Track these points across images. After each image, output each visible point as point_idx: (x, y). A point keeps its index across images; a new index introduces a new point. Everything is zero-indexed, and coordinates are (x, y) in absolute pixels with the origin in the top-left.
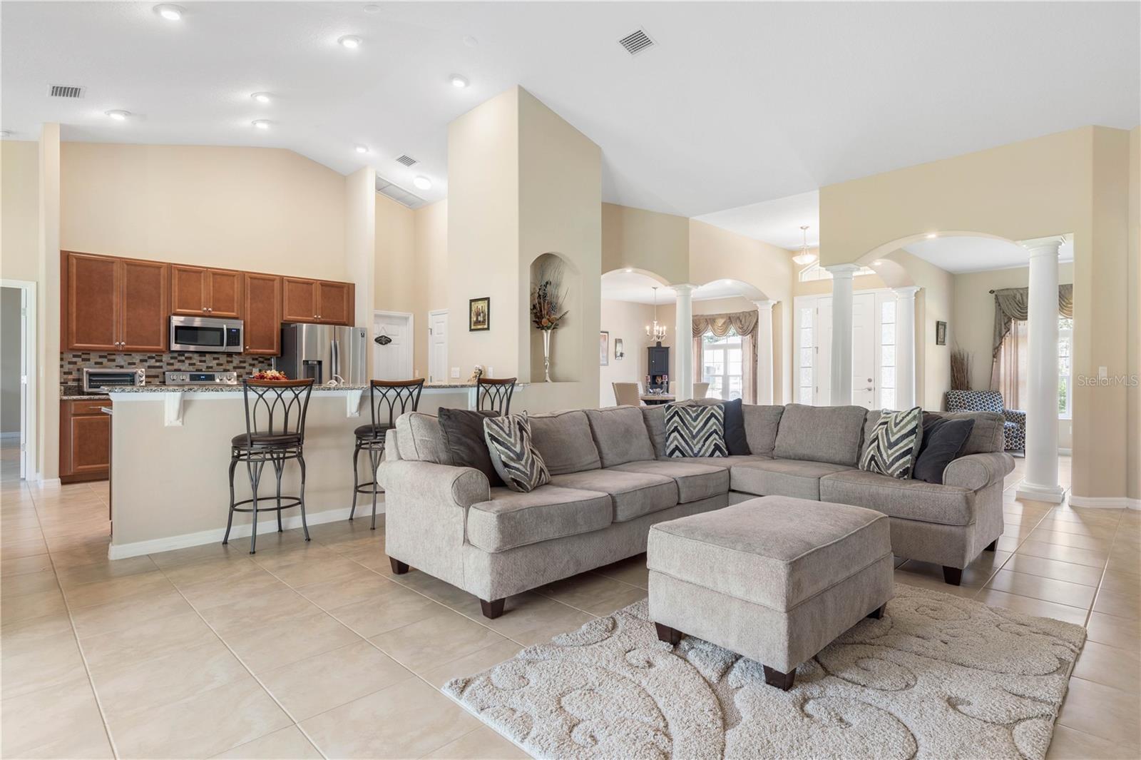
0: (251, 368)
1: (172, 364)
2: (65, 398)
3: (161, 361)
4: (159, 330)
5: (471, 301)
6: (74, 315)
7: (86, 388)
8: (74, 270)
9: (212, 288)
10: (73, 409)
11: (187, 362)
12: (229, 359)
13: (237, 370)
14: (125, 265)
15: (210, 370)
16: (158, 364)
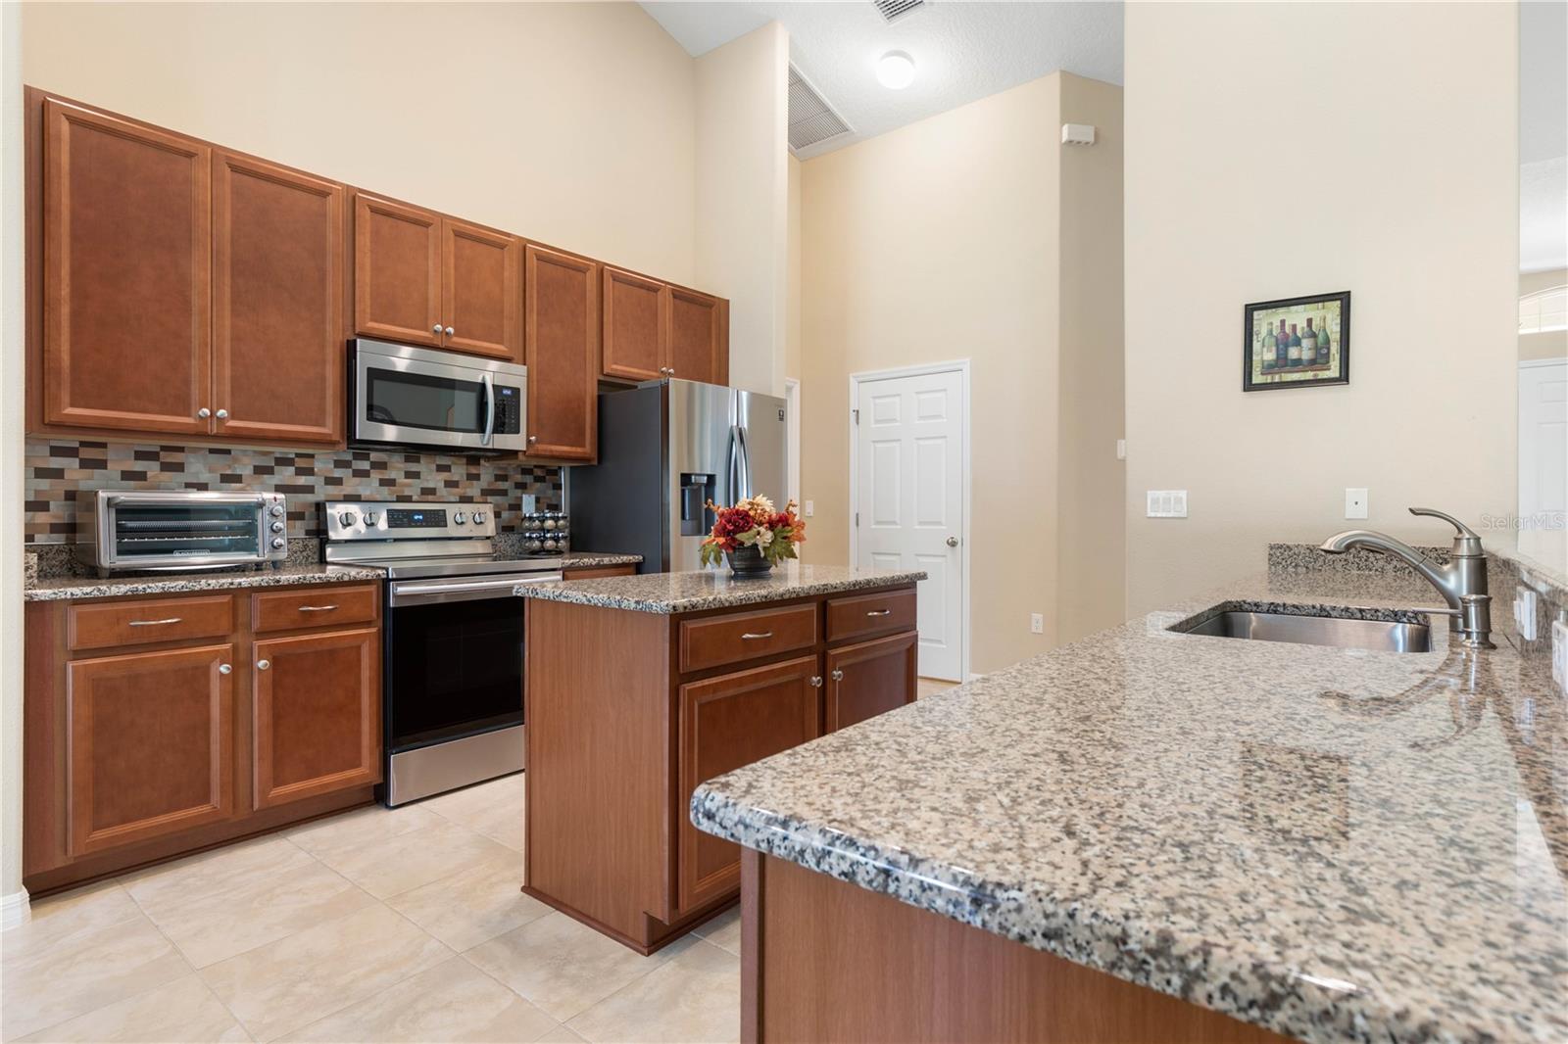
0: (518, 492)
1: (338, 482)
2: (44, 593)
3: (310, 472)
4: (323, 379)
5: (1250, 310)
6: (65, 310)
7: (108, 558)
8: (62, 157)
9: (452, 271)
10: (72, 633)
11: (376, 476)
12: (473, 470)
13: (489, 499)
14: (228, 170)
15: (430, 498)
16: (302, 480)
